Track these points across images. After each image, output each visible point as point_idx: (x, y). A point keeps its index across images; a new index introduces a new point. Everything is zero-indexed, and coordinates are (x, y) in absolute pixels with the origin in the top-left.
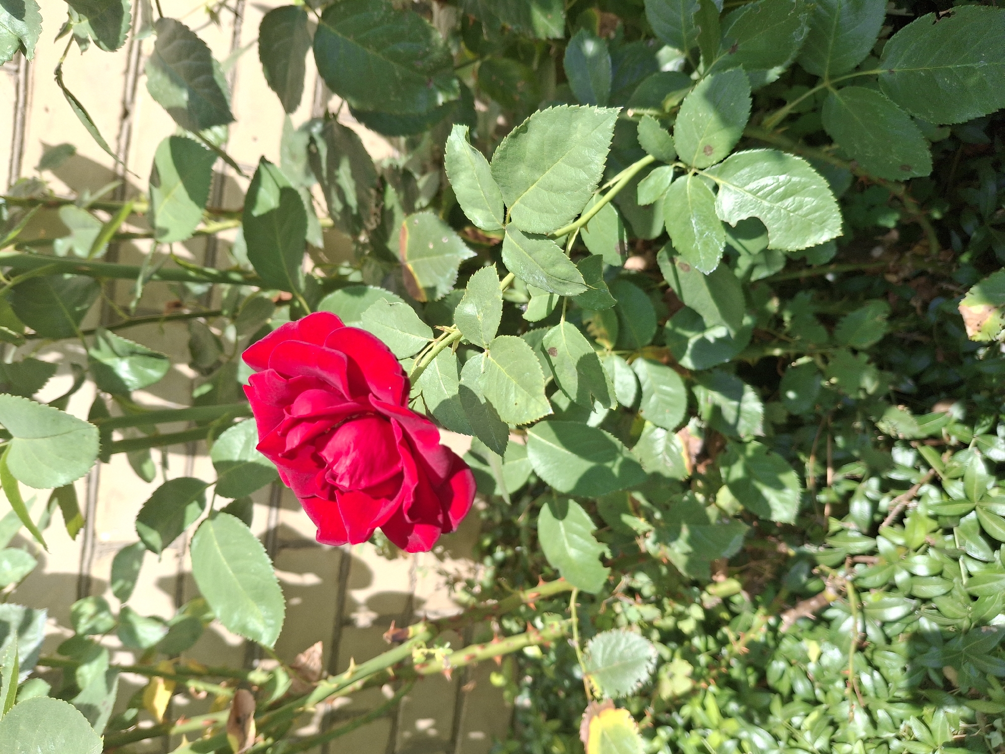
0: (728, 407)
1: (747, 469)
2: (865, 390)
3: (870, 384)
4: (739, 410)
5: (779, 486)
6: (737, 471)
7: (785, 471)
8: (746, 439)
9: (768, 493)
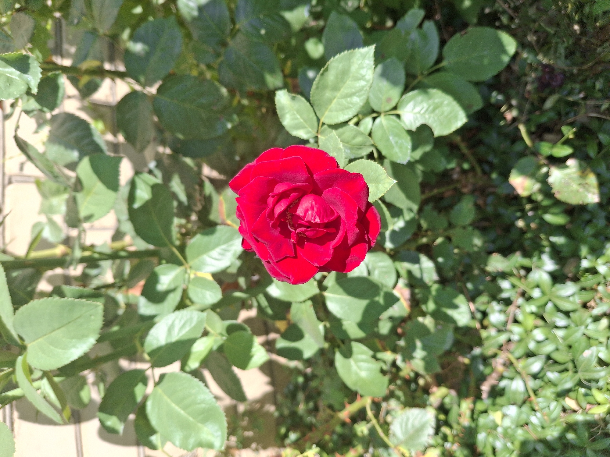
0: (414, 268)
1: (436, 302)
2: (476, 246)
3: (478, 242)
4: (421, 270)
5: (456, 307)
6: (431, 306)
7: (456, 296)
8: (430, 284)
9: (450, 312)
